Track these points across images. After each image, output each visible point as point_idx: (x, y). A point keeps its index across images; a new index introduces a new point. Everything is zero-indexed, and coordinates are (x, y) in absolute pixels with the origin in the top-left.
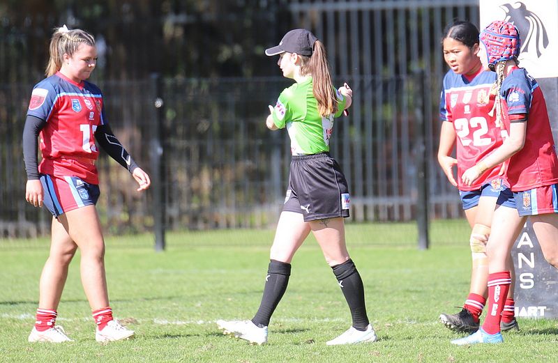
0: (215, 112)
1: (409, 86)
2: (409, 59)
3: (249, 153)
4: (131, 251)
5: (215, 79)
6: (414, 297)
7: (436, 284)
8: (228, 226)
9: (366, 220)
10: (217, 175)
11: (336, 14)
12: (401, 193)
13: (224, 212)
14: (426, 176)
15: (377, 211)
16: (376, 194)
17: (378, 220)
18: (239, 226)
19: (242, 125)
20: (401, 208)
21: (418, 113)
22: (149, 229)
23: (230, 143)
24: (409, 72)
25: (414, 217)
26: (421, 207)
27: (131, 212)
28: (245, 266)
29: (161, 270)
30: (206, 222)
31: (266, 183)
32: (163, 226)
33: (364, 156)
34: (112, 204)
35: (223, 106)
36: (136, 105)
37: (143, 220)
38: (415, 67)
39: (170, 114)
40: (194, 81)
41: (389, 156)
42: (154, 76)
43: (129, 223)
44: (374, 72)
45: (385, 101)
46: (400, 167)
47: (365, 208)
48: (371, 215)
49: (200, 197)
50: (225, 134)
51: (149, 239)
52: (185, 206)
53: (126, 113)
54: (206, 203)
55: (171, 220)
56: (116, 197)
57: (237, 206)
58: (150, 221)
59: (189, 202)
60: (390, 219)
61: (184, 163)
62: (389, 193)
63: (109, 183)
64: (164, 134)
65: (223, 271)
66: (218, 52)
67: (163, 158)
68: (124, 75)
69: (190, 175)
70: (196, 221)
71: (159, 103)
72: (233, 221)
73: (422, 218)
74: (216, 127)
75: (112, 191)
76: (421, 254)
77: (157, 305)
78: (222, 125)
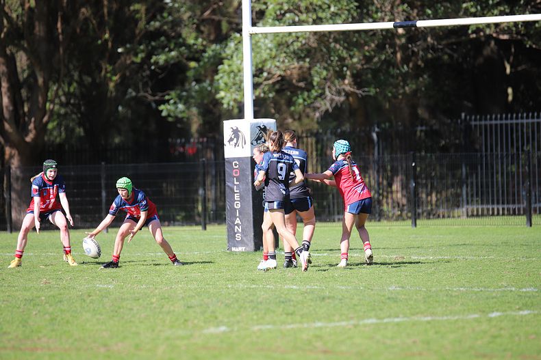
0: (438, 168)
1: (522, 156)
2: (523, 145)
3: (453, 186)
4: (401, 227)
5: (438, 153)
6: (525, 247)
7: (534, 242)
8: (444, 217)
9: (503, 214)
10: (439, 196)
11: (491, 125)
12: (519, 203)
13: (441, 211)
14: (530, 195)
15: (508, 210)
16: (508, 203)
17: (509, 214)
18: (449, 217)
19: (450, 174)
20: (519, 209)
21: (527, 168)
22: (410, 218)
23: (444, 181)
24: (523, 150)
25: (523, 214)
26: (528, 209)
27: (402, 211)
28: (450, 234)
29: (414, 236)
30: (434, 215)
31: (460, 199)
32: (415, 218)
33: (503, 187)
34: (394, 207)
35: (441, 165)
36: (404, 165)
37: (407, 214)
38: (525, 148)
39: (418, 169)
40: (429, 155)
41: (514, 187)
42: (412, 153)
43: (401, 215)
44: (507, 150)
45: (512, 163)
46: (518, 192)
47: (503, 209)
48: (506, 212)
49: (432, 205)
50: (442, 178)
51: (409, 222)
52: (425, 209)
53: (400, 168)
54: (434, 207)
55: (419, 214)
56: (396, 204)
57: (448, 208)
58: (409, 215)
59: (427, 206)
60: (514, 214)
61: (424, 190)
62: (514, 203)
63: (392, 198)
64: (416, 178)
65: (441, 236)
66: (440, 143)
67: (415, 187)
68: (399, 152)
69: (427, 195)
70: (430, 215)
71: (413, 164)
72: (446, 215)
73: (528, 213)
74: (438, 174)
75: (393, 202)
76: (528, 229)
77: (412, 251)
78: (441, 173)
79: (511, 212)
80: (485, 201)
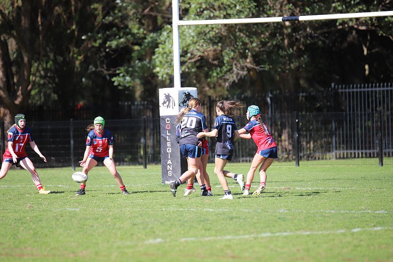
0: (315, 123)
1: (376, 115)
2: (376, 107)
3: (325, 136)
4: (289, 166)
5: (315, 113)
6: (378, 181)
7: (385, 177)
8: (319, 159)
9: (362, 157)
10: (315, 144)
11: (353, 92)
12: (373, 149)
13: (317, 155)
14: (382, 143)
15: (366, 154)
16: (365, 149)
17: (366, 157)
18: (323, 159)
19: (323, 128)
20: (374, 153)
21: (379, 123)
22: (294, 160)
23: (319, 133)
24: (376, 110)
25: (377, 157)
26: (380, 153)
27: (288, 154)
28: (324, 171)
29: (297, 173)
30: (312, 157)
31: (331, 146)
32: (298, 159)
33: (362, 137)
34: (283, 152)
35: (317, 121)
36: (290, 121)
37: (292, 157)
38: (378, 109)
39: (300, 124)
40: (308, 114)
41: (370, 137)
42: (296, 112)
43: (288, 158)
44: (365, 110)
45: (368, 120)
46: (373, 141)
47: (362, 153)
48: (364, 156)
49: (310, 150)
50: (318, 130)
51: (294, 163)
52: (305, 153)
53: (287, 123)
54: (312, 151)
55: (301, 157)
56: (284, 150)
57: (322, 153)
58: (294, 157)
59: (307, 151)
60: (370, 157)
61: (305, 139)
62: (370, 149)
63: (281, 145)
64: (299, 131)
65: (317, 173)
66: (316, 105)
67: (298, 137)
68: (286, 112)
69: (307, 143)
70: (309, 157)
71: (297, 121)
72: (321, 157)
73: (380, 156)
74: (315, 128)
75: (282, 148)
76: (380, 168)
77: (296, 183)
78: (317, 127)
79: (368, 155)
80: (349, 147)
